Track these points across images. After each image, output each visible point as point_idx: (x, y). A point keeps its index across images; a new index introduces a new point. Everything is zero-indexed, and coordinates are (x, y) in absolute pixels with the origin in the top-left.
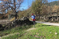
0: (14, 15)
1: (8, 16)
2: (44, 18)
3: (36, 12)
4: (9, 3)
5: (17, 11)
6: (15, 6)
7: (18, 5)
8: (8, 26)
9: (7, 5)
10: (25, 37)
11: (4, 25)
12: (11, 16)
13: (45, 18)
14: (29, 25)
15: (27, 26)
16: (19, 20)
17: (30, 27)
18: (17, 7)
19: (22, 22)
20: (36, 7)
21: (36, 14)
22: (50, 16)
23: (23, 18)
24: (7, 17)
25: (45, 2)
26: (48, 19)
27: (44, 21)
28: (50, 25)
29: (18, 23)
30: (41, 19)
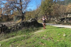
0: (21, 17)
1: (14, 18)
2: (55, 19)
3: (46, 13)
4: (14, 3)
5: (23, 12)
6: (21, 6)
7: (25, 5)
8: (14, 28)
9: (13, 5)
10: (32, 39)
11: (10, 27)
12: (17, 18)
13: (57, 20)
14: (37, 27)
15: (35, 28)
16: (26, 21)
17: (37, 30)
18: (24, 8)
19: (30, 24)
20: (46, 7)
21: (46, 15)
22: (63, 17)
23: (31, 19)
24: (13, 20)
25: (56, 1)
26: (60, 21)
27: (55, 23)
28: (60, 28)
29: (24, 25)
30: (52, 20)
